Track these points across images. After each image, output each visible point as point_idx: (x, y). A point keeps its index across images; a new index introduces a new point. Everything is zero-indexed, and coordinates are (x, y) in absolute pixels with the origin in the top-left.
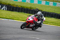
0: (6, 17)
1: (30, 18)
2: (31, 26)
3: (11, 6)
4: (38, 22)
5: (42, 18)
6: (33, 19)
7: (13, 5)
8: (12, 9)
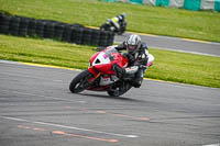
1: (101, 56)
2: (106, 82)
4: (128, 70)
5: (143, 56)
6: (111, 58)
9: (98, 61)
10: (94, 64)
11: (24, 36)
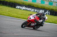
0: (49, 21)
1: (31, 17)
3: (54, 11)
4: (39, 21)
5: (44, 17)
6: (34, 17)
7: (56, 10)
8: (54, 14)
9: (30, 18)
10: (29, 19)
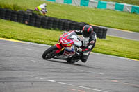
11: (50, 29)
